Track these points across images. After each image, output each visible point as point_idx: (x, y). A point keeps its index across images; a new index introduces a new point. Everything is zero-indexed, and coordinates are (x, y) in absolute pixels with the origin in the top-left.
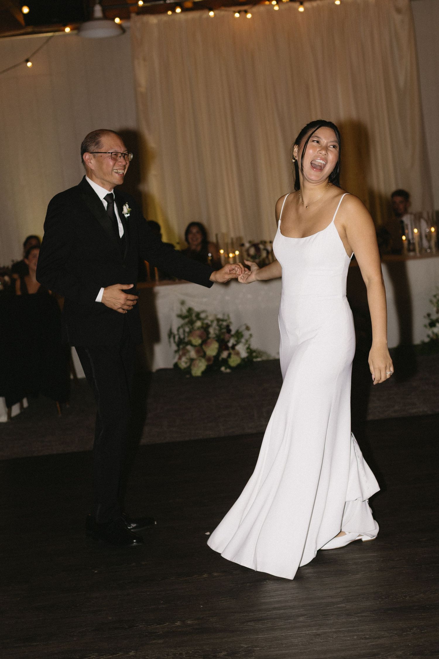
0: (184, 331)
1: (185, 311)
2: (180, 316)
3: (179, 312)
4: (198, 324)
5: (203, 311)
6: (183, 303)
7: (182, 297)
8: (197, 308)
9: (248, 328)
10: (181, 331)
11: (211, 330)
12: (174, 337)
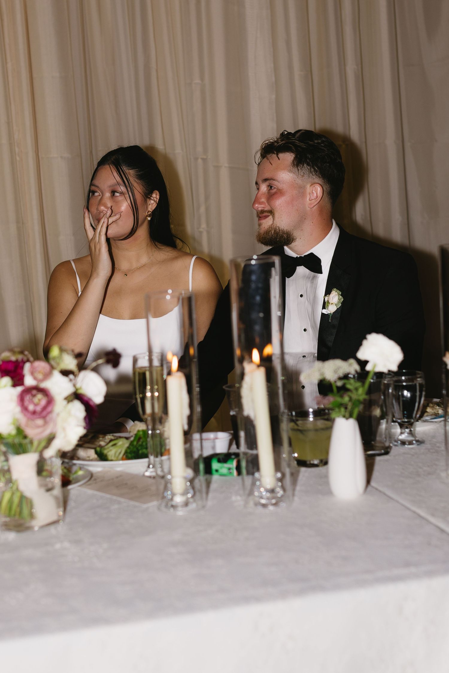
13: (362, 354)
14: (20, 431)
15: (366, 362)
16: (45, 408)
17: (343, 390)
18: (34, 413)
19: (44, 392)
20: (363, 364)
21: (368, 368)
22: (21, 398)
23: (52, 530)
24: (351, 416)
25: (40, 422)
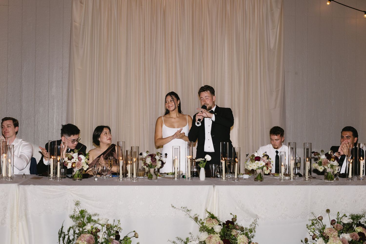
0: (74, 232)
1: (77, 213)
2: (72, 217)
3: (72, 213)
4: (88, 227)
5: (95, 215)
6: (77, 204)
7: (78, 198)
8: (90, 211)
9: (136, 236)
10: (72, 231)
11: (100, 234)
12: (64, 238)
13: (205, 158)
14: (151, 164)
15: (206, 159)
16: (155, 161)
17: (201, 163)
18: (153, 161)
19: (155, 158)
20: (205, 159)
21: (206, 160)
22: (152, 160)
23: (155, 180)
24: (203, 167)
25: (154, 163)
